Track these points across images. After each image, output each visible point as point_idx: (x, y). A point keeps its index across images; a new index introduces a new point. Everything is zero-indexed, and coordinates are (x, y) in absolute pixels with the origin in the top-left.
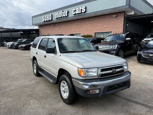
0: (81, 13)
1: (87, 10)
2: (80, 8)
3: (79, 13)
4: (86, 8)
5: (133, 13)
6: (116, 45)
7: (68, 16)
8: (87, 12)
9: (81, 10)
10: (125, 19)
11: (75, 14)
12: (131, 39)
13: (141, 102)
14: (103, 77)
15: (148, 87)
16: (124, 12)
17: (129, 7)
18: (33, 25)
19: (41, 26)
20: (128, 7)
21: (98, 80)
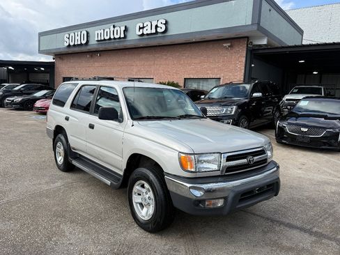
0: (157, 32)
1: (170, 27)
2: (154, 24)
3: (151, 34)
4: (166, 23)
5: (264, 42)
6: (235, 107)
7: (125, 37)
8: (169, 33)
9: (157, 26)
10: (249, 53)
11: (143, 35)
12: (263, 95)
13: (298, 224)
14: (229, 173)
15: (306, 194)
16: (248, 37)
17: (258, 30)
18: (41, 52)
19: (60, 55)
20: (255, 27)
21: (220, 179)
